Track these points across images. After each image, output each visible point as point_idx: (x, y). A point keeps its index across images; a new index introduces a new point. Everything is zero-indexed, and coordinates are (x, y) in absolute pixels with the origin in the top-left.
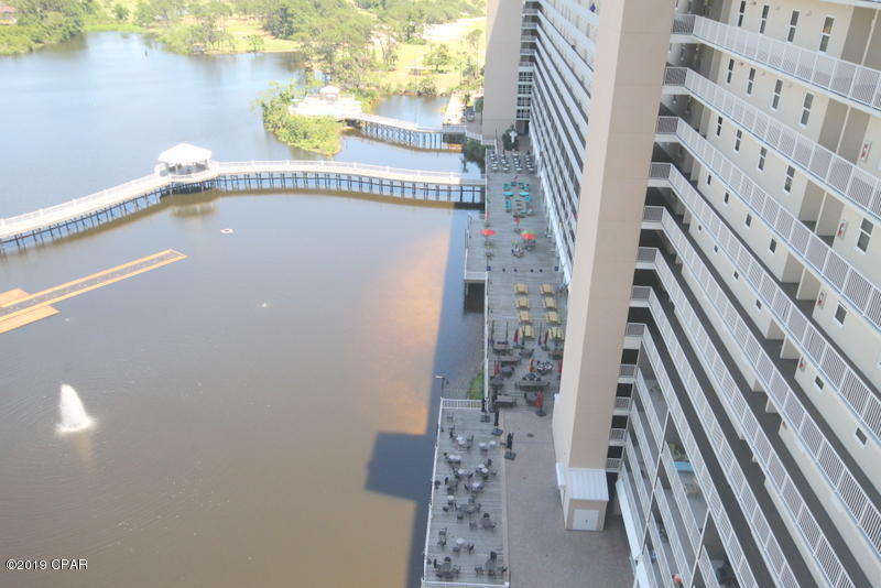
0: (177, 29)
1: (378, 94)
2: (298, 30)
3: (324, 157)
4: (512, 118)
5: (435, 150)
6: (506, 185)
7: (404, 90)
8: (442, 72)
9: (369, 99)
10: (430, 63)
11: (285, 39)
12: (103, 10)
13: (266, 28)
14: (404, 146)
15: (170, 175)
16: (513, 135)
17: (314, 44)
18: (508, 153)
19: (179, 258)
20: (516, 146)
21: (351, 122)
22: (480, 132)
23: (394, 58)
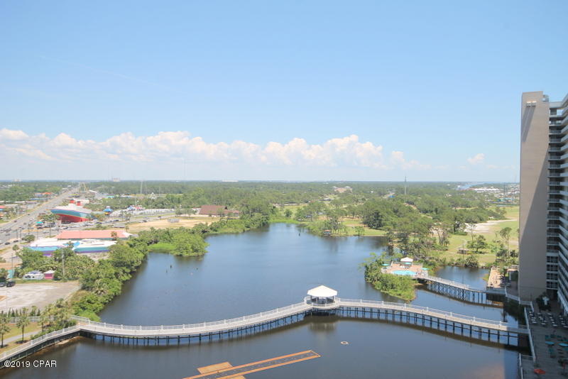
0: (316, 223)
1: (438, 264)
2: (384, 224)
3: (404, 301)
4: (544, 287)
5: (482, 305)
6: (547, 336)
7: (455, 263)
8: (481, 253)
9: (432, 267)
10: (472, 247)
11: (376, 229)
12: (280, 212)
13: (365, 223)
14: (459, 300)
15: (313, 304)
16: (546, 300)
17: (395, 233)
18: (543, 312)
19: (316, 356)
20: (548, 308)
21: (420, 280)
22: (517, 295)
23: (447, 243)
